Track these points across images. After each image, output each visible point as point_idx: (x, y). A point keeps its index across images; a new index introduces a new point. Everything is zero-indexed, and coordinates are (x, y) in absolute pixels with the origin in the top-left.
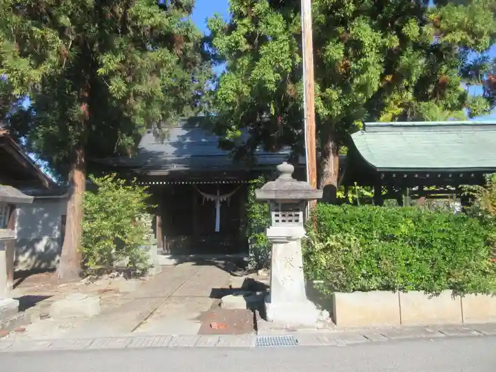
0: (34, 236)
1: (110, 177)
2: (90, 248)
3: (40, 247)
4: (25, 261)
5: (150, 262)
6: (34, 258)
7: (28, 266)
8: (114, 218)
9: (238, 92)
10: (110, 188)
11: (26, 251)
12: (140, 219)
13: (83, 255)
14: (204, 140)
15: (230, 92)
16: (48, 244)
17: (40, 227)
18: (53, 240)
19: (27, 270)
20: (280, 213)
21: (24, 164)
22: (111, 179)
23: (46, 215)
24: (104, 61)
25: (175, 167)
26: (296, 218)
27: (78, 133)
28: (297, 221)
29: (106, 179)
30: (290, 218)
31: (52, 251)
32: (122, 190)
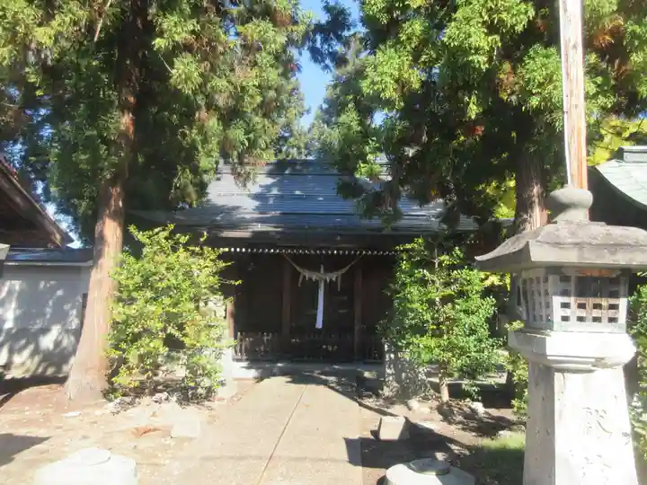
0: (38, 325)
1: (164, 230)
2: (124, 351)
3: (47, 342)
4: (23, 364)
5: (220, 377)
6: (37, 359)
7: (27, 371)
8: (167, 301)
9: (401, 83)
10: (162, 250)
11: (24, 347)
12: (206, 304)
13: (112, 361)
14: (298, 193)
15: (388, 79)
16: (60, 338)
17: (48, 310)
18: (67, 331)
19: (23, 378)
20: (572, 300)
21: (18, 200)
22: (166, 234)
23: (60, 293)
24: (165, 26)
25: (259, 227)
26: (611, 313)
27: (114, 159)
28: (612, 320)
29: (157, 234)
30: (596, 313)
31: (65, 348)
32: (182, 253)
